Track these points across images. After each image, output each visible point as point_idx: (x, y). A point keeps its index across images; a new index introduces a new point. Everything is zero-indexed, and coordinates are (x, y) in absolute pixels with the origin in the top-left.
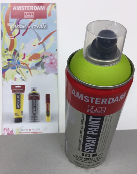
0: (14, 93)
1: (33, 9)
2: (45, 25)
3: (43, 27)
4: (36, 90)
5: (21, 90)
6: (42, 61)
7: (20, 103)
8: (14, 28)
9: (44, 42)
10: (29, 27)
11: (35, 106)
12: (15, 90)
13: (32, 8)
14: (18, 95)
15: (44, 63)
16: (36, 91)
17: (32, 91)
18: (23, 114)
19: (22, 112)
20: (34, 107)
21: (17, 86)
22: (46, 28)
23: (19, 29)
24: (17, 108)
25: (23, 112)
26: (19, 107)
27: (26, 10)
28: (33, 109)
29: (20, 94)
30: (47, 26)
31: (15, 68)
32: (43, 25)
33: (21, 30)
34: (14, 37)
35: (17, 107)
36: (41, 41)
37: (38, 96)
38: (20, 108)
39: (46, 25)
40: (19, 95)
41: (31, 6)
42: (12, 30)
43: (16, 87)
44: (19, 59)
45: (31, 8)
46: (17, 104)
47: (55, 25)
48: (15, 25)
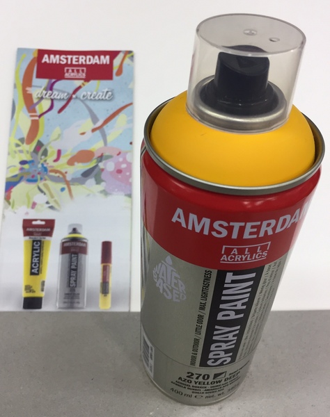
0: (27, 238)
1: (86, 61)
2: (107, 92)
3: (103, 97)
4: (79, 230)
5: (44, 230)
6: (97, 166)
7: (40, 262)
8: (42, 98)
9: (105, 127)
10: (74, 96)
11: (76, 270)
12: (31, 230)
13: (82, 59)
14: (37, 241)
15: (103, 170)
16: (79, 233)
17: (70, 233)
18: (45, 287)
19: (43, 283)
20: (73, 272)
21: (36, 220)
22: (111, 99)
23: (52, 100)
24: (32, 274)
25: (46, 283)
26: (36, 272)
27: (69, 62)
28: (70, 276)
29: (43, 240)
30: (112, 95)
31: (36, 181)
32: (103, 92)
33: (55, 102)
34: (40, 116)
35: (33, 271)
36: (99, 124)
37: (84, 245)
38: (38, 274)
39: (110, 93)
40: (40, 241)
41: (81, 57)
42: (35, 101)
43: (34, 223)
44: (45, 161)
45: (80, 60)
46: (32, 263)
47: (131, 92)
48: (45, 92)
